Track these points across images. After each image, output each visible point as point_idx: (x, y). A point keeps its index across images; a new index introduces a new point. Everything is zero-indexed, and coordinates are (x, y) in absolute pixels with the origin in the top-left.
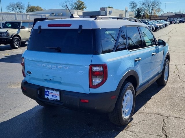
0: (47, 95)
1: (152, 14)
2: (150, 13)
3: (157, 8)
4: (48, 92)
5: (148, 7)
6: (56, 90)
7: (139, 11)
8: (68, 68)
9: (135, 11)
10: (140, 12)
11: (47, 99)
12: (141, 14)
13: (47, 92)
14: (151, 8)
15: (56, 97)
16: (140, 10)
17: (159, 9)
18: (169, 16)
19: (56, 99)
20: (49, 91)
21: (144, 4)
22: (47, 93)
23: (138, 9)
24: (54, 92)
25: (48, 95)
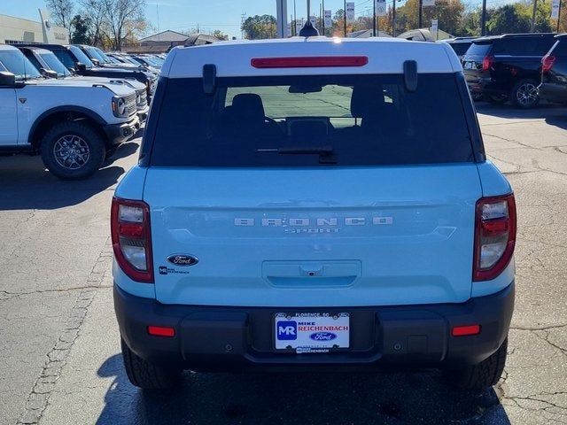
0: (283, 337)
1: (122, 37)
2: (117, 31)
3: (134, 19)
4: (294, 324)
5: (107, 15)
6: (334, 311)
7: (80, 26)
8: (389, 220)
9: (67, 23)
10: (85, 29)
11: (290, 352)
12: (87, 34)
13: (284, 324)
14: (116, 19)
15: (333, 336)
16: (83, 22)
17: (140, 20)
18: (172, 42)
19: (330, 344)
20: (297, 319)
21: (92, 3)
22: (289, 330)
23: (78, 17)
24: (324, 322)
25: (293, 337)
